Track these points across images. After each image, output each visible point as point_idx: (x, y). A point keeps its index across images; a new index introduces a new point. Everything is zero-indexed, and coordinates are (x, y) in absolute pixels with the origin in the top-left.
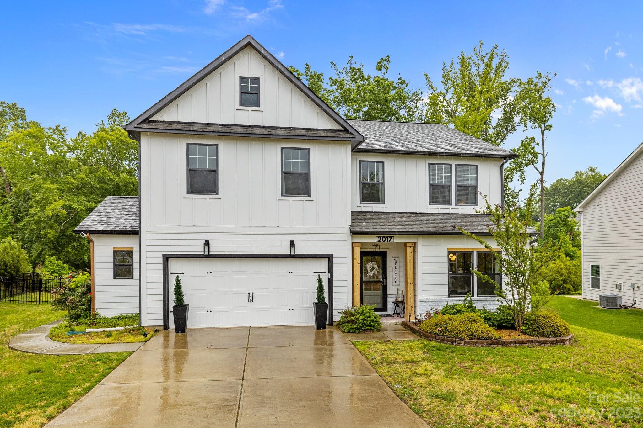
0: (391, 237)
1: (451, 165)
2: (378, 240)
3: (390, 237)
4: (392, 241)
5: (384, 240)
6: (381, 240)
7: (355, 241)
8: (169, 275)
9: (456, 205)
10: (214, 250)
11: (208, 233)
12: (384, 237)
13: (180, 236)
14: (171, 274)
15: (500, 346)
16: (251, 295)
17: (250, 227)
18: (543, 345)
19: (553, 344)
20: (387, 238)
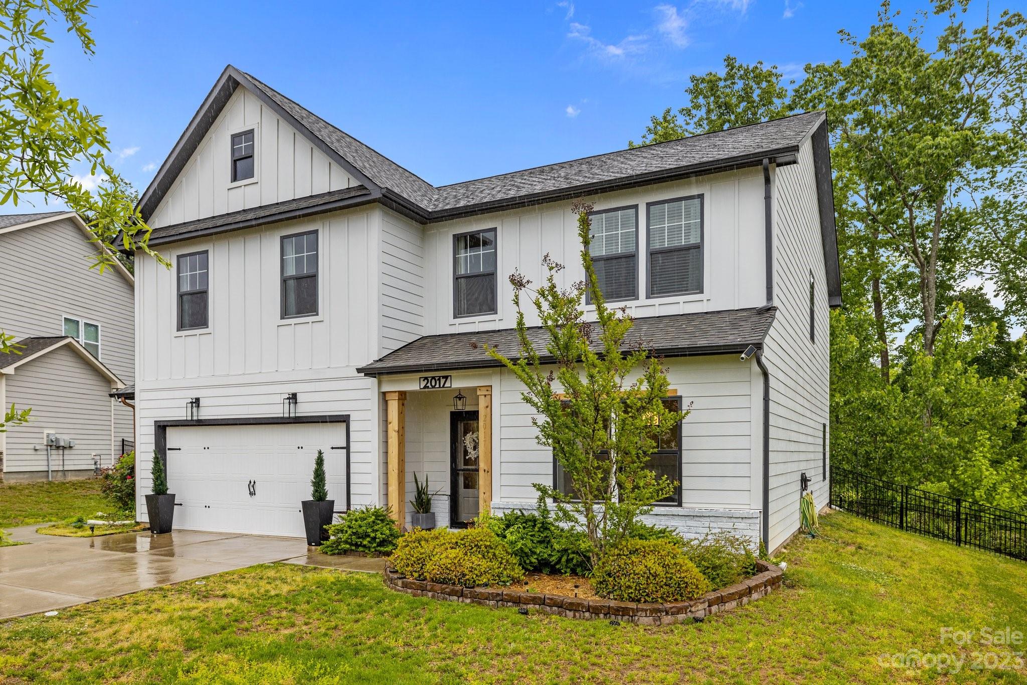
0: (446, 377)
1: (636, 207)
2: (423, 384)
3: (443, 377)
4: (448, 384)
5: (433, 384)
6: (429, 385)
7: (385, 388)
8: (168, 452)
9: (648, 297)
10: (205, 413)
11: (198, 388)
12: (433, 378)
13: (165, 394)
14: (169, 449)
15: (468, 601)
16: (252, 483)
17: (244, 374)
18: (570, 614)
19: (597, 614)
20: (439, 380)
